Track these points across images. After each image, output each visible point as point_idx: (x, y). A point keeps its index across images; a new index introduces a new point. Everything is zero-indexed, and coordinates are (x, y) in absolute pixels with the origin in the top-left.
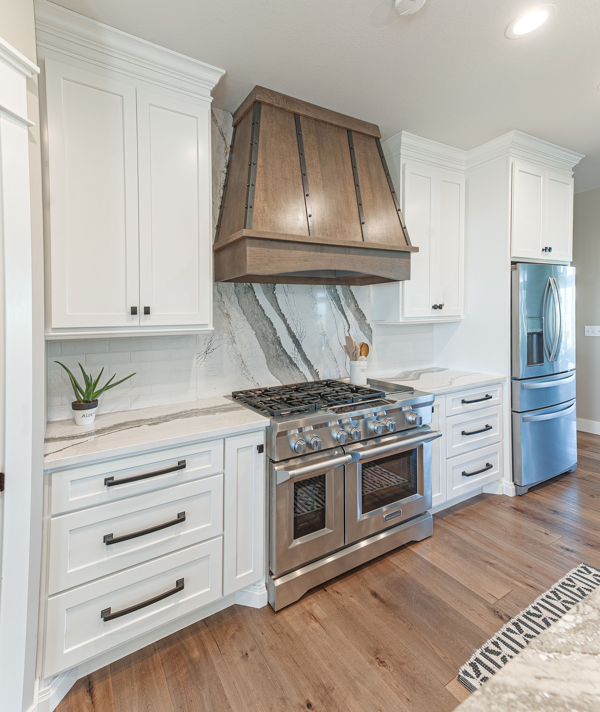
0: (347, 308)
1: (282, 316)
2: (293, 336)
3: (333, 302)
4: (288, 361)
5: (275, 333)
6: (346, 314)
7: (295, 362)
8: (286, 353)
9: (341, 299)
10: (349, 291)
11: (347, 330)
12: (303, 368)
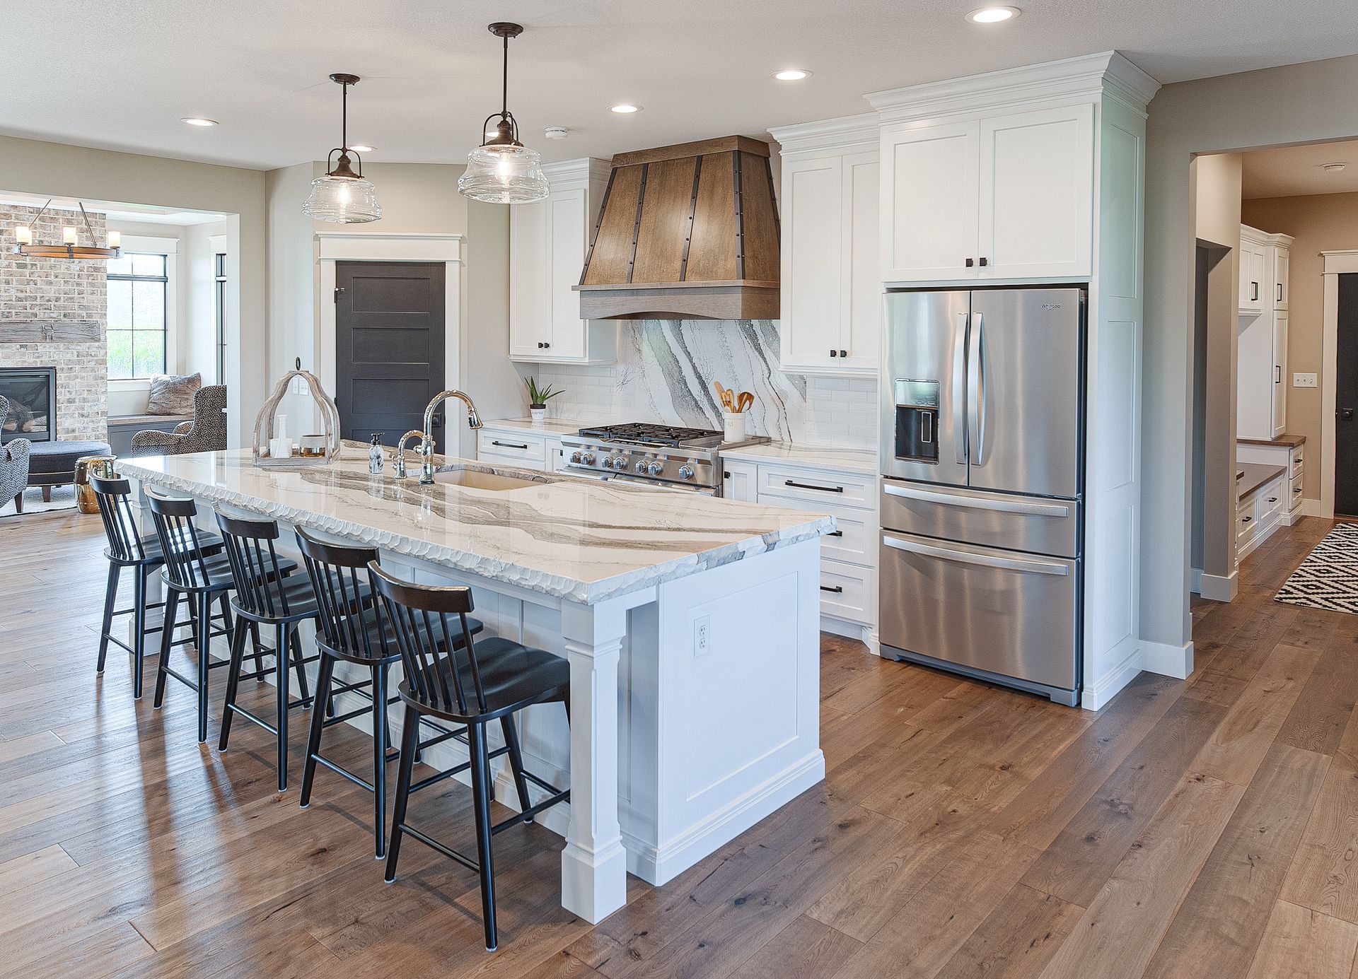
0: (767, 348)
1: (688, 354)
2: (699, 377)
3: (748, 340)
4: (693, 403)
5: (681, 372)
6: (766, 356)
7: (701, 406)
8: (691, 394)
9: (758, 336)
10: (770, 327)
11: (767, 376)
12: (709, 413)
